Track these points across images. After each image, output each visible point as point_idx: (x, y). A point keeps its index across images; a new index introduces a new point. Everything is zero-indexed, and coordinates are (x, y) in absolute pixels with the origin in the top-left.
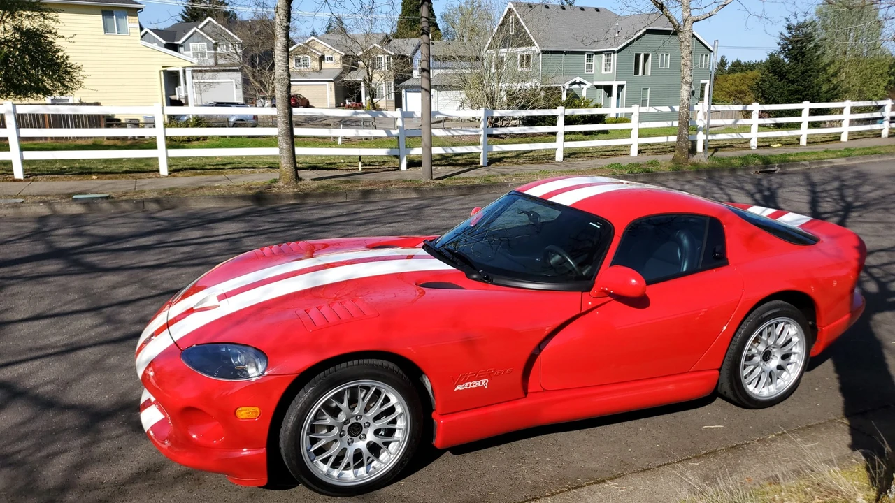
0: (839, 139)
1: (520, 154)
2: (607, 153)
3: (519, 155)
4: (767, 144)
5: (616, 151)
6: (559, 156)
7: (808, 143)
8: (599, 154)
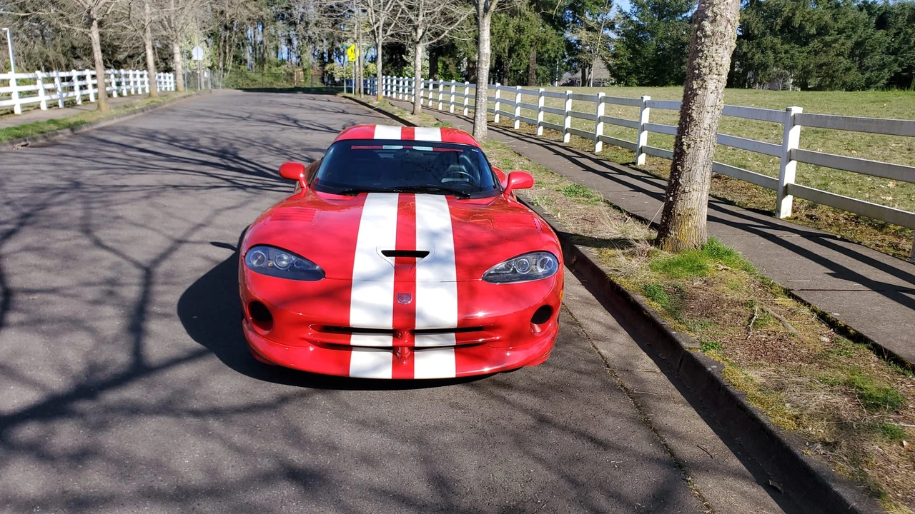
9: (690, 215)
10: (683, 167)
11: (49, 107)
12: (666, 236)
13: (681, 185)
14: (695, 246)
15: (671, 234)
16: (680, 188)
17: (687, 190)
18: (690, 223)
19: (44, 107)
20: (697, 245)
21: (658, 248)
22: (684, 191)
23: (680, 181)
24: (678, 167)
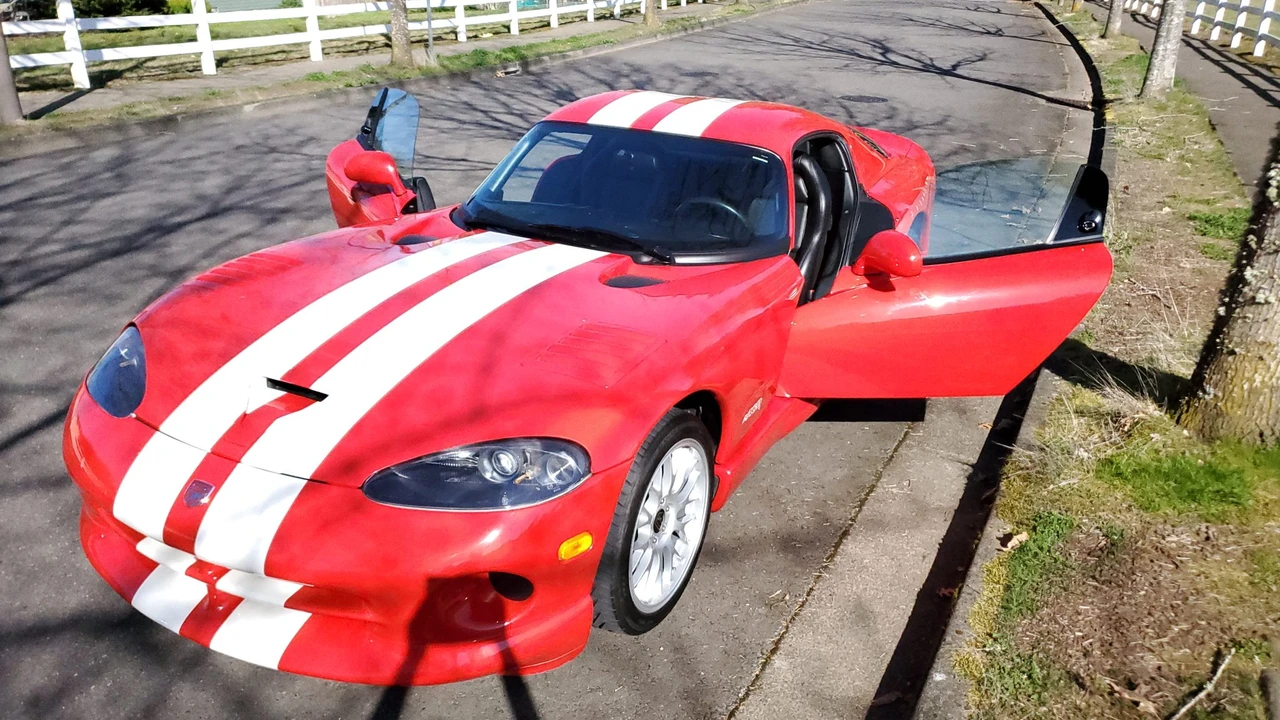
0: (549, 25)
1: (141, 64)
2: (275, 57)
3: (139, 64)
4: (474, 34)
5: (284, 55)
6: (209, 67)
7: (521, 31)
8: (263, 59)
9: (1261, 358)
10: (1260, 240)
11: (597, 19)
12: (1195, 395)
13: (1246, 283)
14: (1261, 435)
15: (1205, 392)
16: (1246, 289)
17: (1260, 297)
18: (1258, 378)
19: (591, 17)
20: (1267, 433)
21: (1172, 417)
22: (1254, 298)
23: (1248, 273)
24: (1251, 237)
